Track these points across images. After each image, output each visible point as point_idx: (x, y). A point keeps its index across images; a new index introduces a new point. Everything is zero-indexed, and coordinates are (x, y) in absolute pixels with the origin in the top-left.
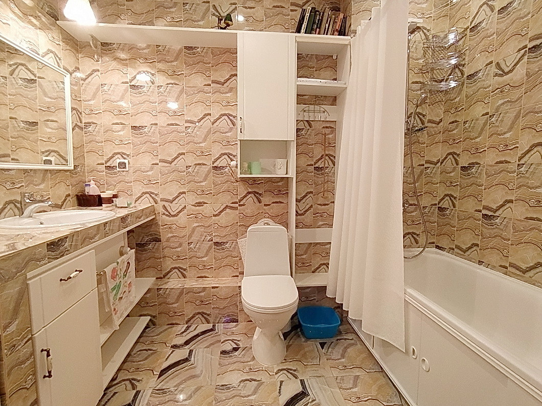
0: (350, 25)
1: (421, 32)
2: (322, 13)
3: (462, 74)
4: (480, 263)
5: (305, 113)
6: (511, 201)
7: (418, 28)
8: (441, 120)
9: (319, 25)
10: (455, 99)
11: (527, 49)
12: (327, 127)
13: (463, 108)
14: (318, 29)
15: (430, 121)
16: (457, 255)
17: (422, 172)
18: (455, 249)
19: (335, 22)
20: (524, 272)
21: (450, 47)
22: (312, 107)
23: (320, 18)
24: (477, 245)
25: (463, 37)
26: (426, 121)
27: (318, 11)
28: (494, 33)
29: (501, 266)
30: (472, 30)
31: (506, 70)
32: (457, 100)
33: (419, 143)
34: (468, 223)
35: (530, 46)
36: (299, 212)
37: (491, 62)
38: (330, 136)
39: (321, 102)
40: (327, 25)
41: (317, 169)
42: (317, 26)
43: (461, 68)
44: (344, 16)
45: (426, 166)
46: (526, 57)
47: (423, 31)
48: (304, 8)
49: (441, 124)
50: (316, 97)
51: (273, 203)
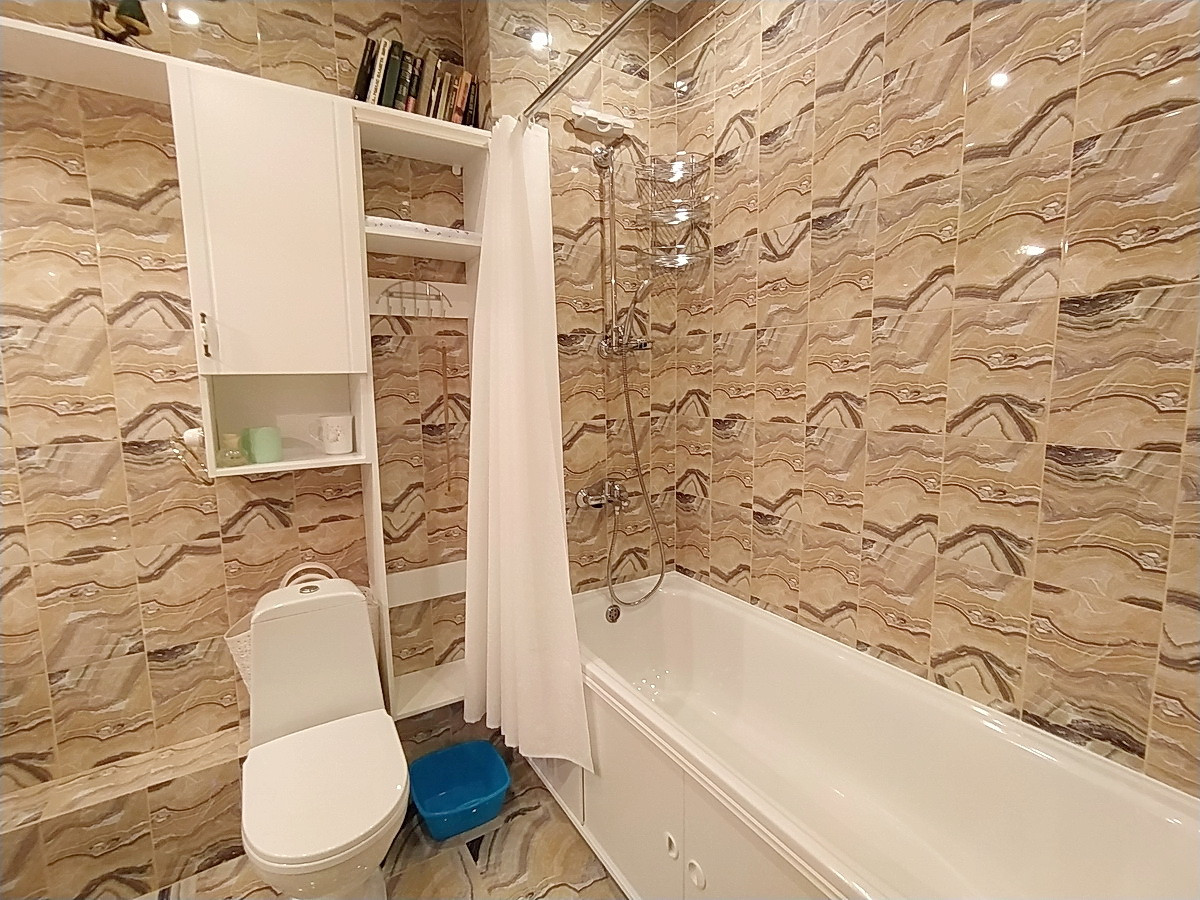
0: (489, 106)
1: (631, 147)
2: (419, 62)
3: (707, 241)
4: (754, 600)
5: (390, 299)
6: (798, 493)
7: (626, 137)
8: (674, 325)
9: (413, 90)
10: (697, 288)
11: (810, 220)
12: (447, 333)
13: (711, 309)
14: (412, 99)
15: (655, 327)
16: (715, 584)
17: (646, 429)
18: (711, 574)
19: (452, 90)
20: (824, 618)
21: (681, 185)
22: (408, 285)
23: (417, 73)
24: (747, 568)
25: (703, 172)
26: (649, 327)
27: (410, 55)
28: (756, 178)
29: (787, 607)
30: (720, 161)
31: (780, 251)
32: (700, 290)
33: (638, 369)
34: (730, 527)
35: (815, 215)
36: (394, 535)
37: (754, 232)
38: (457, 353)
39: (431, 274)
40: (434, 94)
41: (430, 429)
42: (410, 90)
43: (703, 229)
44: (473, 79)
45: (653, 414)
46: (809, 235)
47: (634, 146)
48: (372, 37)
49: (674, 332)
50: (418, 260)
51: (324, 521)
